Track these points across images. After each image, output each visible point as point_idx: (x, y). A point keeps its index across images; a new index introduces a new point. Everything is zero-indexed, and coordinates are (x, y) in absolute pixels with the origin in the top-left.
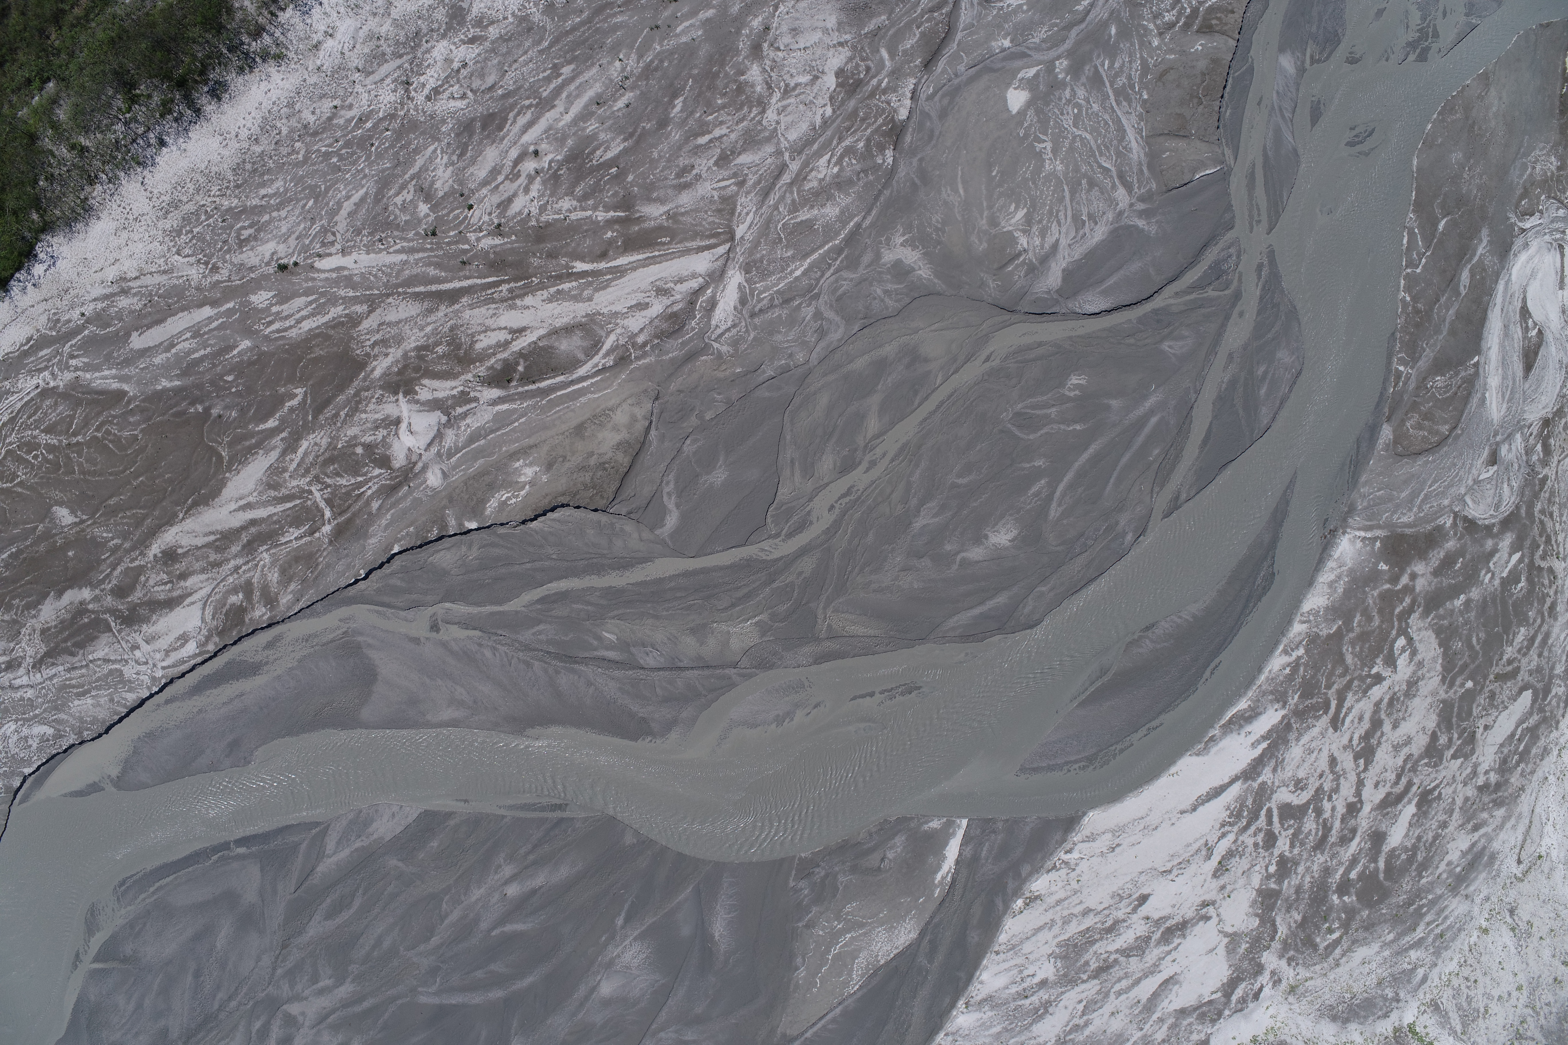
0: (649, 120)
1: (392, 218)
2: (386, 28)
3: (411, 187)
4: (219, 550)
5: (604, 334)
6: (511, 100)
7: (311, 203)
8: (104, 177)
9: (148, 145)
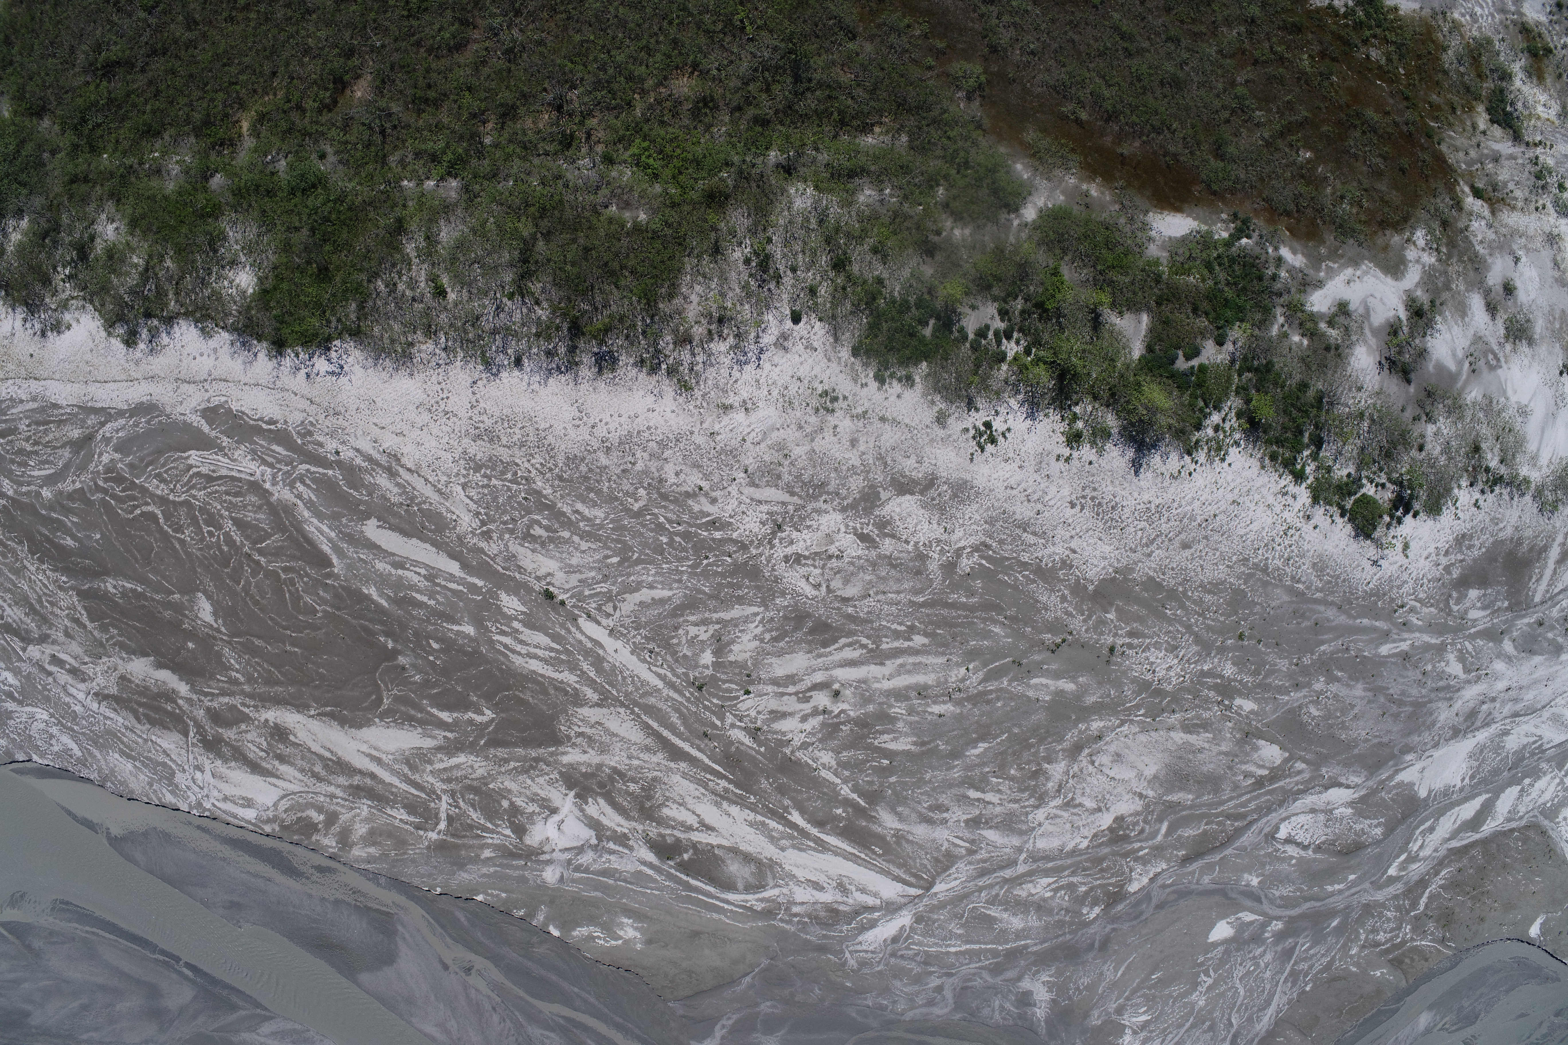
0: (947, 743)
1: (675, 641)
2: (799, 452)
3: (712, 628)
4: (326, 767)
5: (771, 884)
6: (853, 627)
7: (615, 560)
8: (443, 340)
9: (504, 351)
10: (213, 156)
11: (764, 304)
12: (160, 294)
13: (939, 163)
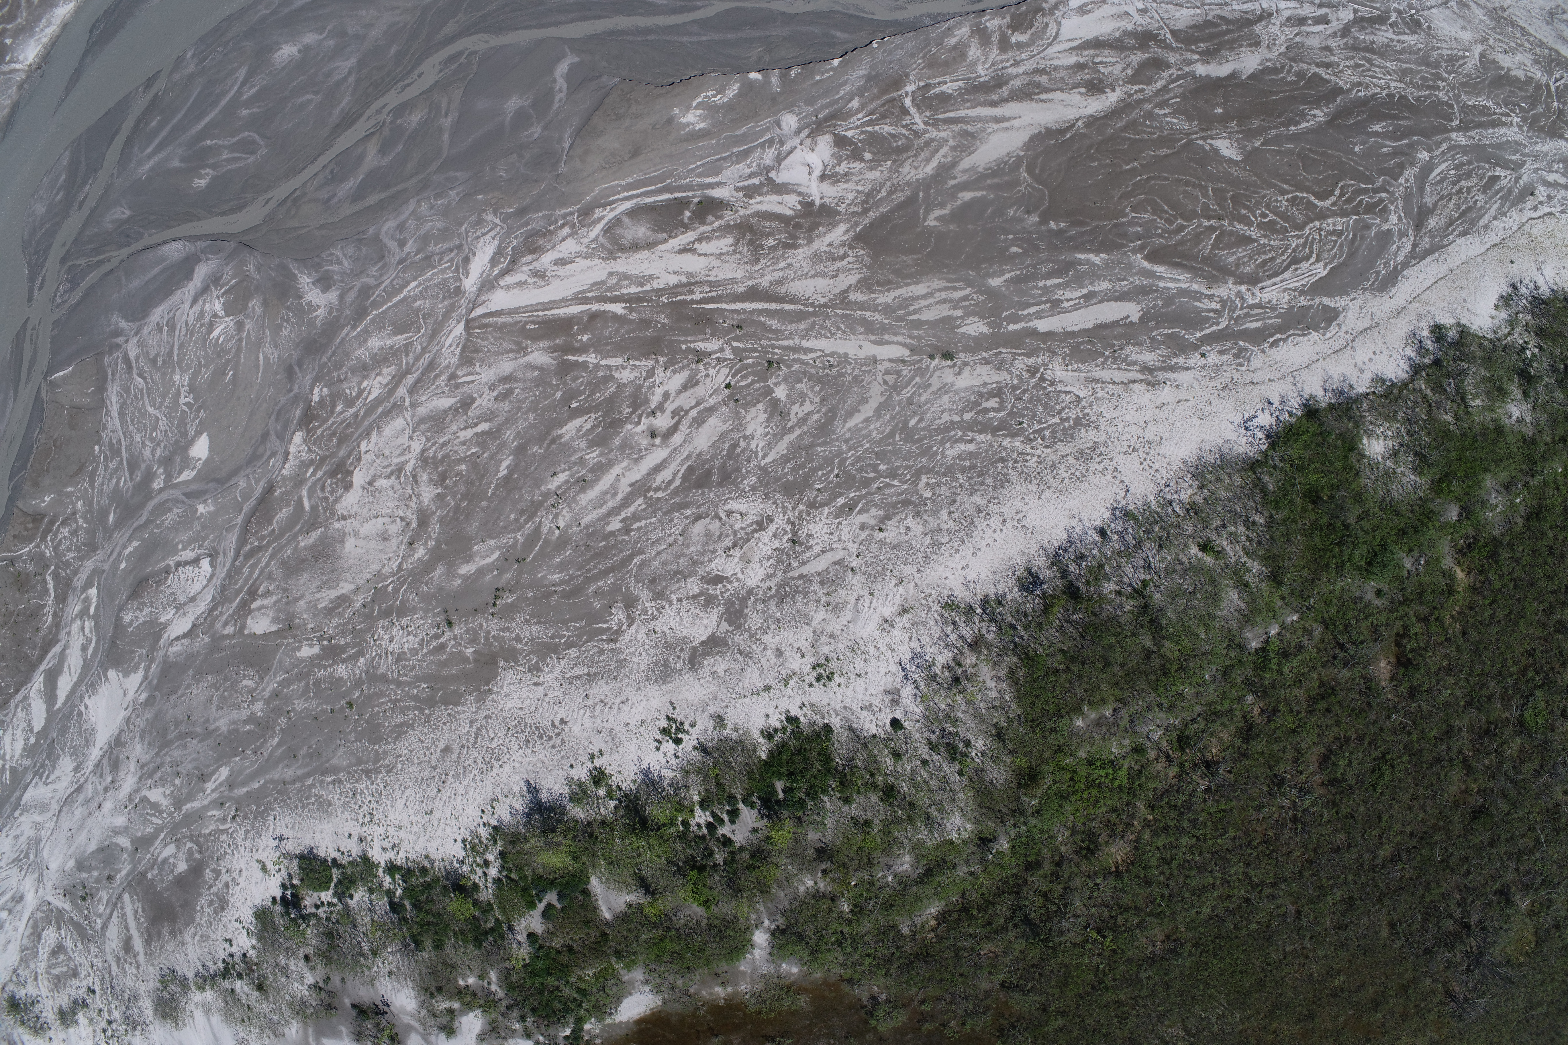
8: (1177, 509)
9: (1121, 535)
10: (1470, 531)
11: (930, 718)
12: (1438, 388)
13: (863, 930)
